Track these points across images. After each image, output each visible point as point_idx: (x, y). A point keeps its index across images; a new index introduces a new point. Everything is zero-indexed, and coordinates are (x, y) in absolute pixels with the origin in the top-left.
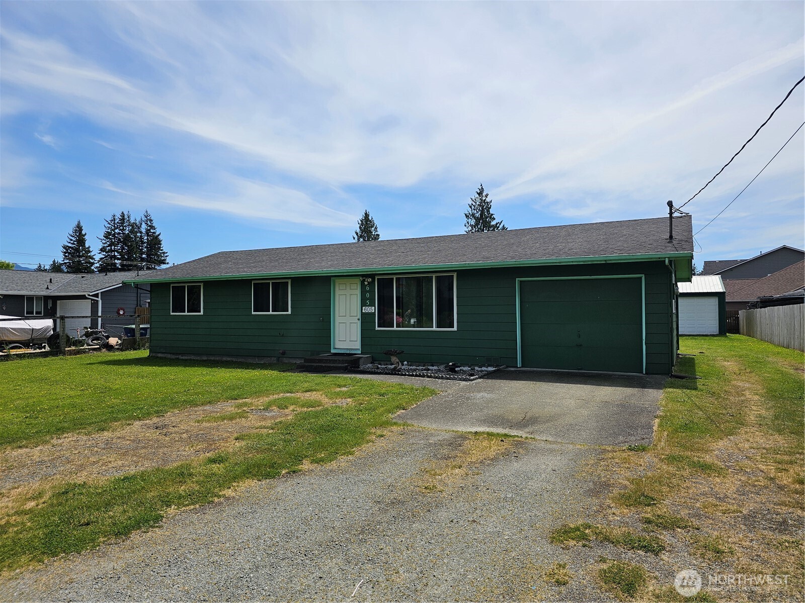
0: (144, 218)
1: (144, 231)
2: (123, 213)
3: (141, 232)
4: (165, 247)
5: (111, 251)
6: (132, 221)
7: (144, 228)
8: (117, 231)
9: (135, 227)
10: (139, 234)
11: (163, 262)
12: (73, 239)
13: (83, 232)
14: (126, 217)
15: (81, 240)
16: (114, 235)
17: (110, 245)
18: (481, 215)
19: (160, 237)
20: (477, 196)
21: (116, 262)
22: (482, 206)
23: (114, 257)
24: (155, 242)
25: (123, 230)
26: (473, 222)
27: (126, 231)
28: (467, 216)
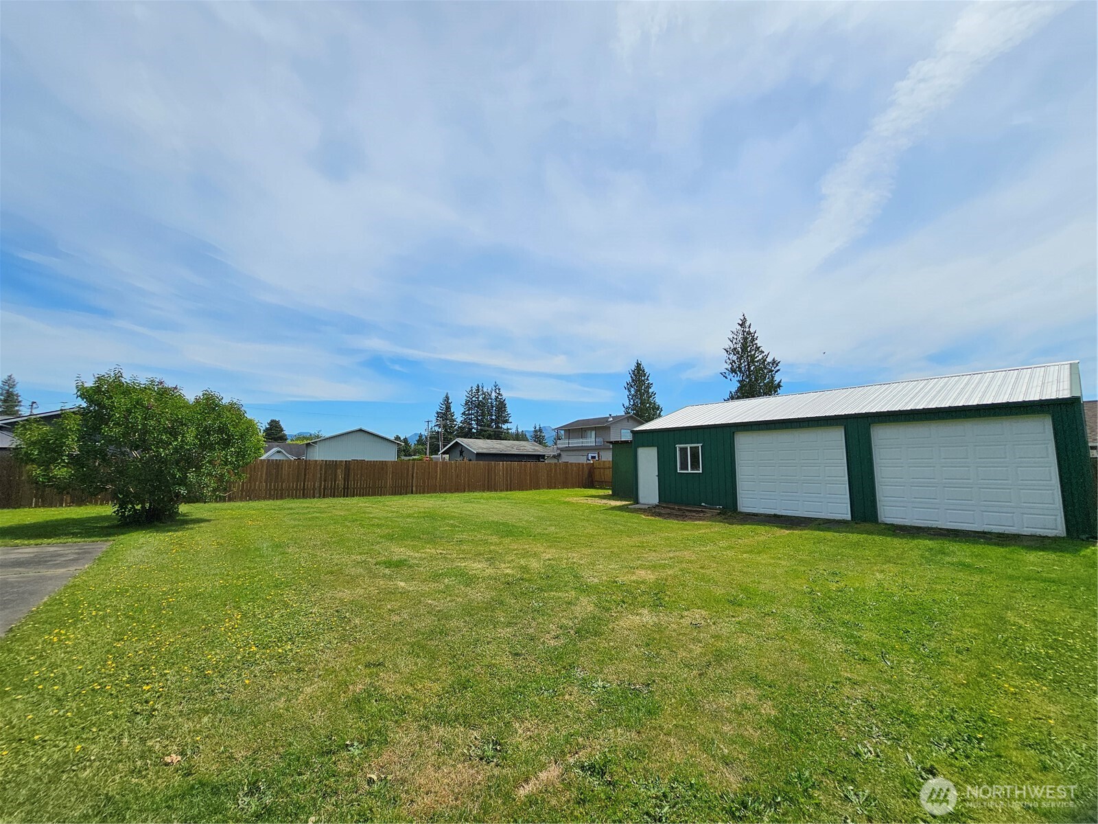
0: (494, 388)
1: (493, 397)
2: (478, 385)
3: (491, 399)
4: (509, 410)
5: (469, 414)
6: (485, 390)
7: (494, 395)
8: (474, 399)
9: (487, 396)
10: (489, 400)
11: (506, 422)
12: (443, 406)
13: (450, 401)
14: (480, 387)
15: (448, 408)
16: (471, 402)
17: (469, 410)
18: (744, 348)
19: (506, 402)
20: (739, 327)
21: (473, 422)
22: (745, 339)
23: (471, 419)
24: (501, 406)
25: (478, 398)
26: (735, 358)
27: (480, 399)
28: (727, 352)
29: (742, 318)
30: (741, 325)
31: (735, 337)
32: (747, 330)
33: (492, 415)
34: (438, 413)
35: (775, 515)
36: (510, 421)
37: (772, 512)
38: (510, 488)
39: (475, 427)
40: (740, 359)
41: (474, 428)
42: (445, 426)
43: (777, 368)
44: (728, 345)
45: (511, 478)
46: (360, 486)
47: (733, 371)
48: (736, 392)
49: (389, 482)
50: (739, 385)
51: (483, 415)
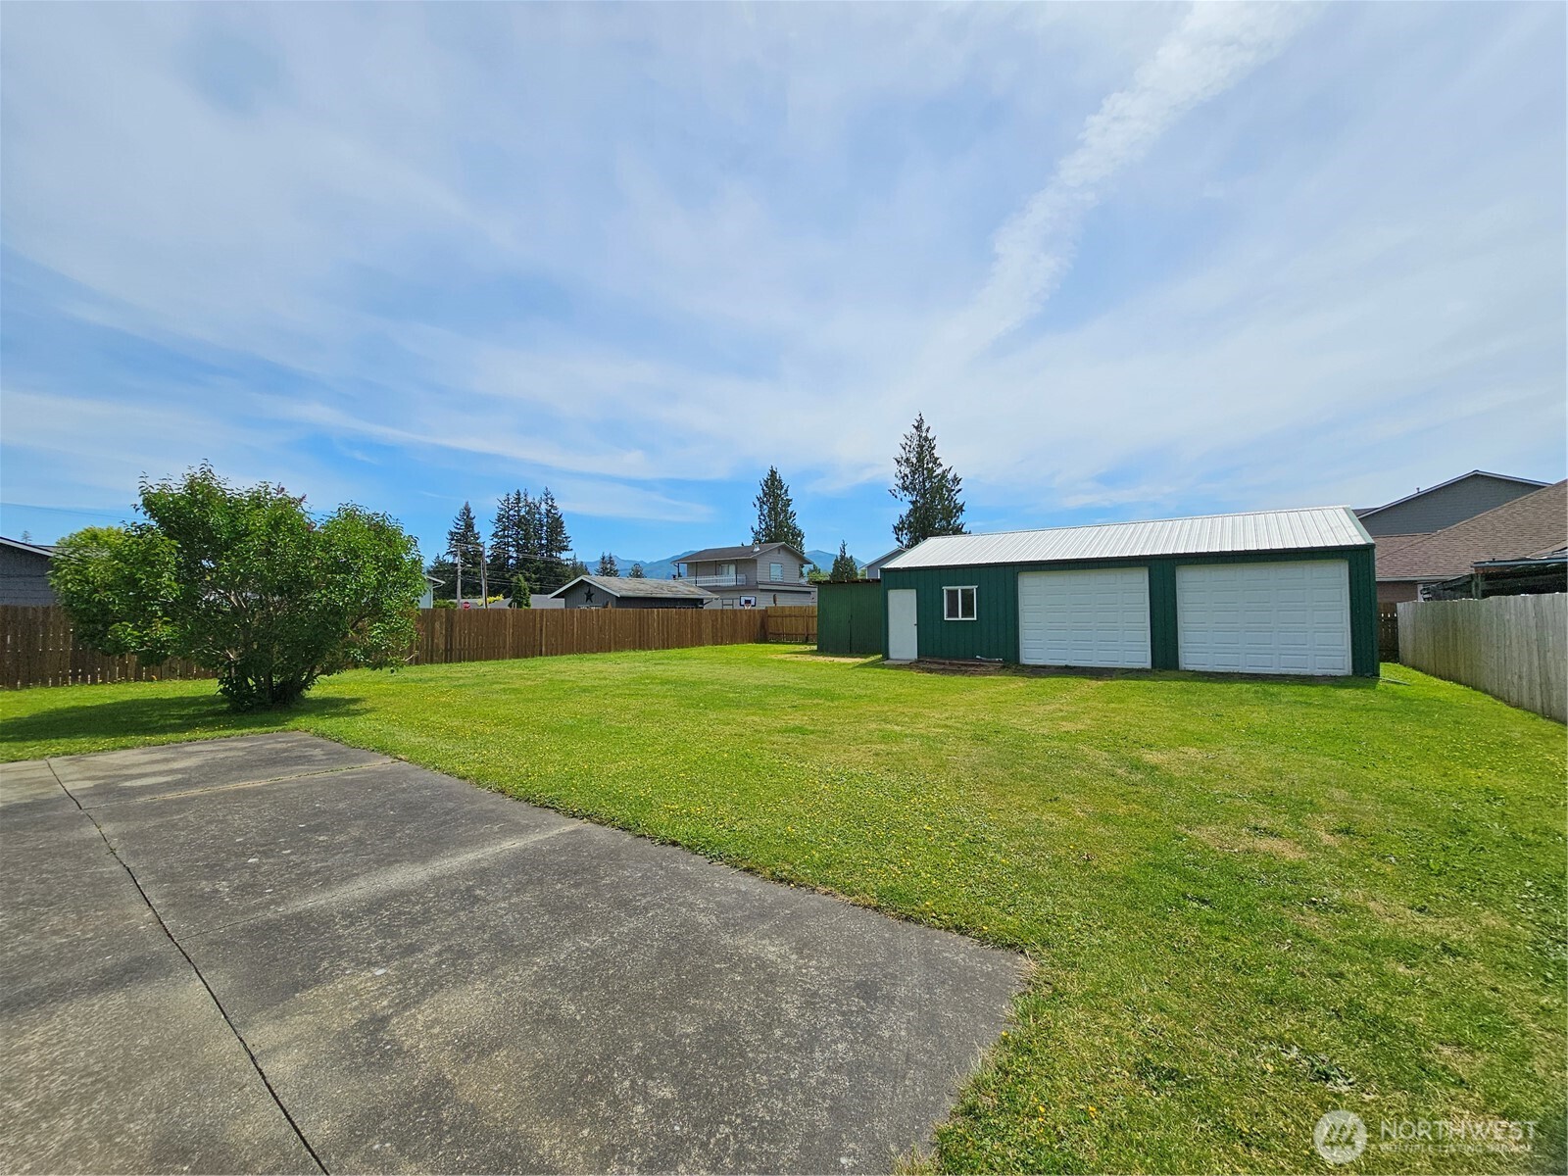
0: (544, 497)
1: (543, 511)
2: (518, 491)
3: (540, 514)
4: (568, 530)
5: (504, 536)
6: (530, 500)
7: (544, 507)
8: (511, 512)
9: (533, 509)
10: (537, 516)
11: (565, 549)
12: (461, 523)
13: (472, 515)
14: (522, 495)
15: (469, 526)
16: (508, 518)
17: (504, 530)
18: (920, 459)
19: (562, 519)
20: (914, 430)
21: (510, 548)
22: (921, 446)
23: (508, 544)
24: (556, 525)
25: (519, 511)
26: (907, 471)
27: (522, 513)
28: (898, 462)
29: (918, 419)
30: (916, 428)
31: (909, 443)
32: (924, 435)
33: (541, 539)
34: (451, 533)
35: (1067, 667)
36: (569, 548)
37: (1063, 663)
38: (666, 645)
39: (515, 555)
40: (913, 473)
41: (512, 557)
42: (464, 554)
43: (957, 488)
44: (900, 453)
45: (668, 632)
46: (469, 645)
47: (905, 488)
48: (907, 517)
49: (509, 640)
50: (912, 507)
51: (526, 537)
